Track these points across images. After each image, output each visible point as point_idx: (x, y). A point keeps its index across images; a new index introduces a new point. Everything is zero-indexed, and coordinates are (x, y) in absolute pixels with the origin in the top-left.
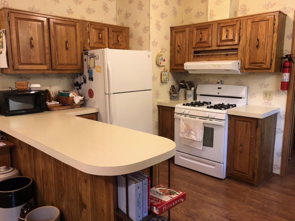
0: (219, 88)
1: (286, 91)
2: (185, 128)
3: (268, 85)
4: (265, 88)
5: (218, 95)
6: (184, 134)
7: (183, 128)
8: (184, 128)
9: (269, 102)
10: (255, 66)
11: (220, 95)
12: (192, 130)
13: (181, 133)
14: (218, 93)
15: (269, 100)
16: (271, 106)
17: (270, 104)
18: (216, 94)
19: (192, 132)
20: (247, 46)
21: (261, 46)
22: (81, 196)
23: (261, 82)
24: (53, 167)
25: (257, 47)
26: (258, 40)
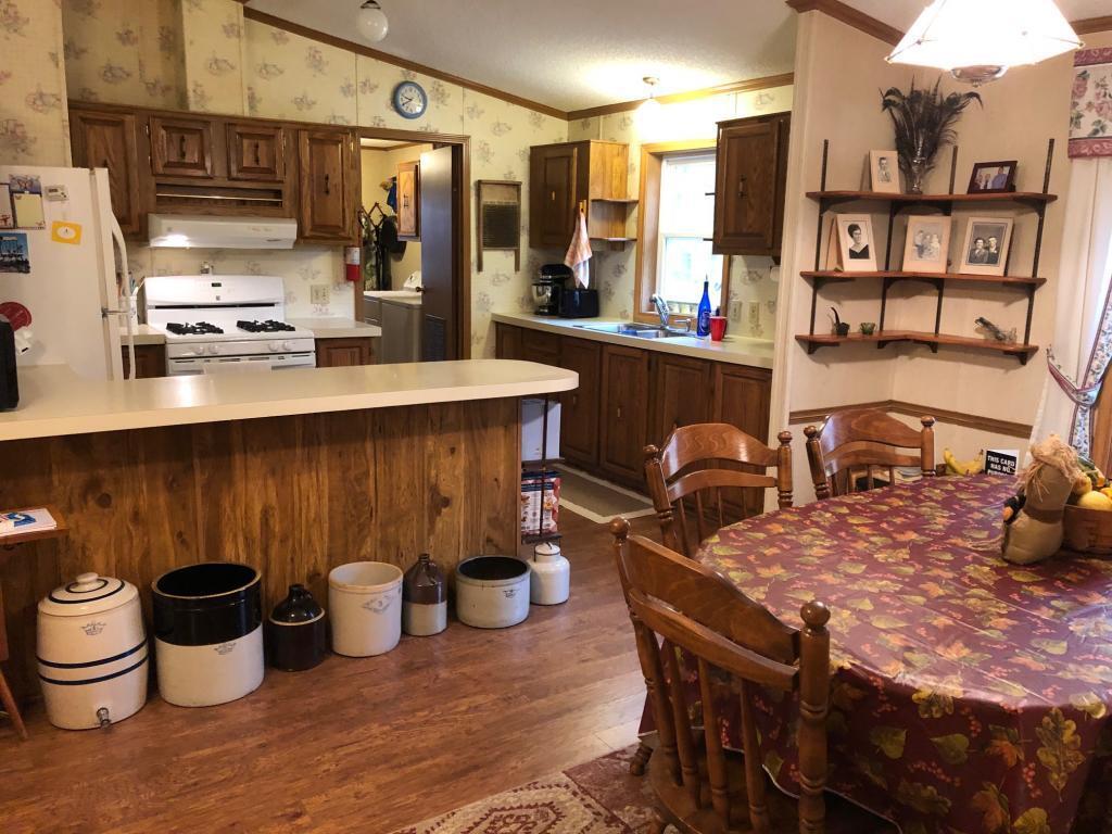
0: (213, 285)
1: (352, 284)
3: (318, 273)
4: (313, 278)
5: (218, 302)
9: (324, 308)
10: (326, 233)
11: (222, 301)
14: (218, 298)
15: (323, 305)
16: (329, 316)
17: (327, 313)
18: (214, 301)
20: (305, 189)
21: (332, 191)
22: (434, 489)
23: (304, 266)
24: (324, 475)
25: (327, 192)
26: (327, 178)
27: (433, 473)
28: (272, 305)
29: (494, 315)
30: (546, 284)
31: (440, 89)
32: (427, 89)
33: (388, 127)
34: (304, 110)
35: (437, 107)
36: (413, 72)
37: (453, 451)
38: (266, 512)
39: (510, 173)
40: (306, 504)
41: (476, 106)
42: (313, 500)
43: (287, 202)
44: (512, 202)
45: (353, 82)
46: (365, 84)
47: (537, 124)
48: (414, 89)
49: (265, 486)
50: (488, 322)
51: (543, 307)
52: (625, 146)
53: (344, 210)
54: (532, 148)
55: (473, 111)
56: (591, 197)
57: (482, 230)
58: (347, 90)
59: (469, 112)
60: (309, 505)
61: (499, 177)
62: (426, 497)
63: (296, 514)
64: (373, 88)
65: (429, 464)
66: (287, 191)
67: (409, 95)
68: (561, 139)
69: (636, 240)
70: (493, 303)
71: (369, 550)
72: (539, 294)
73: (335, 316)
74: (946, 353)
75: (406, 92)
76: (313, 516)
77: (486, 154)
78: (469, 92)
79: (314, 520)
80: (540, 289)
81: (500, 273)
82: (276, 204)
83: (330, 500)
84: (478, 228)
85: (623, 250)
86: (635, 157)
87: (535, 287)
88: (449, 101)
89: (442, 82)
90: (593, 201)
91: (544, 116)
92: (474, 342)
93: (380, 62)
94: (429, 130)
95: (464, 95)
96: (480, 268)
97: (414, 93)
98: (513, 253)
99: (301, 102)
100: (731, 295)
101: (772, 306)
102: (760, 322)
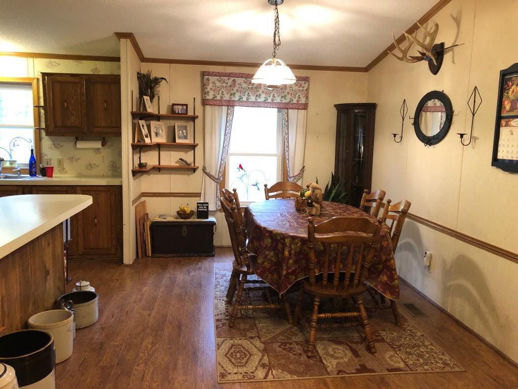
22: (45, 267)
27: (45, 258)
37: (49, 244)
40: (13, 290)
42: (15, 286)
62: (43, 272)
63: (11, 297)
65: (44, 253)
74: (164, 172)
76: (15, 296)
79: (16, 298)
100: (43, 156)
101: (71, 159)
102: (65, 167)
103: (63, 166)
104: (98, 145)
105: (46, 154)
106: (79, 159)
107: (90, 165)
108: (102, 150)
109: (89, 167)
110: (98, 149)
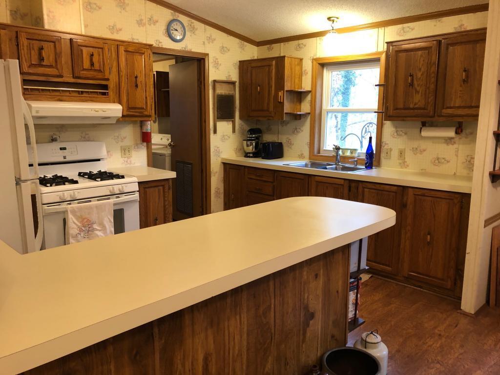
0: (61, 149)
1: (145, 144)
2: (79, 224)
3: (125, 138)
4: (122, 142)
5: (65, 160)
6: (79, 236)
7: (75, 226)
8: (77, 225)
9: (129, 160)
10: (136, 112)
11: (68, 159)
12: (95, 223)
13: (73, 237)
14: (65, 157)
15: (128, 158)
16: (132, 165)
17: (131, 163)
18: (62, 160)
19: (95, 226)
20: (123, 84)
21: (139, 85)
22: (306, 308)
23: (116, 134)
24: (244, 316)
25: (137, 86)
26: (136, 77)
27: (306, 295)
28: (99, 160)
29: (223, 159)
30: (253, 140)
31: (192, 25)
32: (186, 24)
33: (164, 47)
34: (115, 34)
35: (191, 36)
36: (177, 14)
37: (316, 276)
38: (206, 359)
39: (230, 76)
40: (233, 343)
41: (211, 36)
42: (237, 338)
43: (111, 92)
44: (231, 93)
45: (143, 18)
46: (150, 19)
47: (242, 47)
48: (178, 24)
49: (206, 337)
50: (220, 162)
51: (249, 153)
52: (301, 60)
53: (146, 98)
54: (240, 62)
55: (210, 39)
56: (286, 89)
57: (216, 109)
58: (140, 23)
59: (207, 40)
60: (234, 343)
61: (224, 78)
62: (302, 316)
63: (227, 353)
64: (155, 22)
65: (304, 289)
66: (112, 84)
67: (175, 27)
68: (254, 57)
69: (309, 113)
70: (222, 152)
71: (269, 367)
72: (248, 146)
73: (136, 165)
75: (175, 25)
76: (237, 352)
77: (217, 64)
78: (208, 28)
79: (237, 355)
80: (249, 143)
81: (225, 134)
82: (104, 94)
83: (248, 335)
84: (214, 108)
85: (300, 119)
86: (308, 66)
87: (245, 142)
88: (197, 32)
89: (193, 21)
90: (287, 91)
91: (245, 43)
92: (212, 175)
93: (158, 6)
94: (186, 50)
95: (205, 29)
96: (215, 132)
97: (179, 27)
98: (231, 123)
99: (112, 28)
100: (383, 144)
101: (415, 150)
102: (406, 160)
103: (405, 158)
104: (451, 133)
105: (387, 142)
106: (424, 150)
107: (438, 159)
108: (457, 140)
109: (437, 162)
110: (451, 138)
